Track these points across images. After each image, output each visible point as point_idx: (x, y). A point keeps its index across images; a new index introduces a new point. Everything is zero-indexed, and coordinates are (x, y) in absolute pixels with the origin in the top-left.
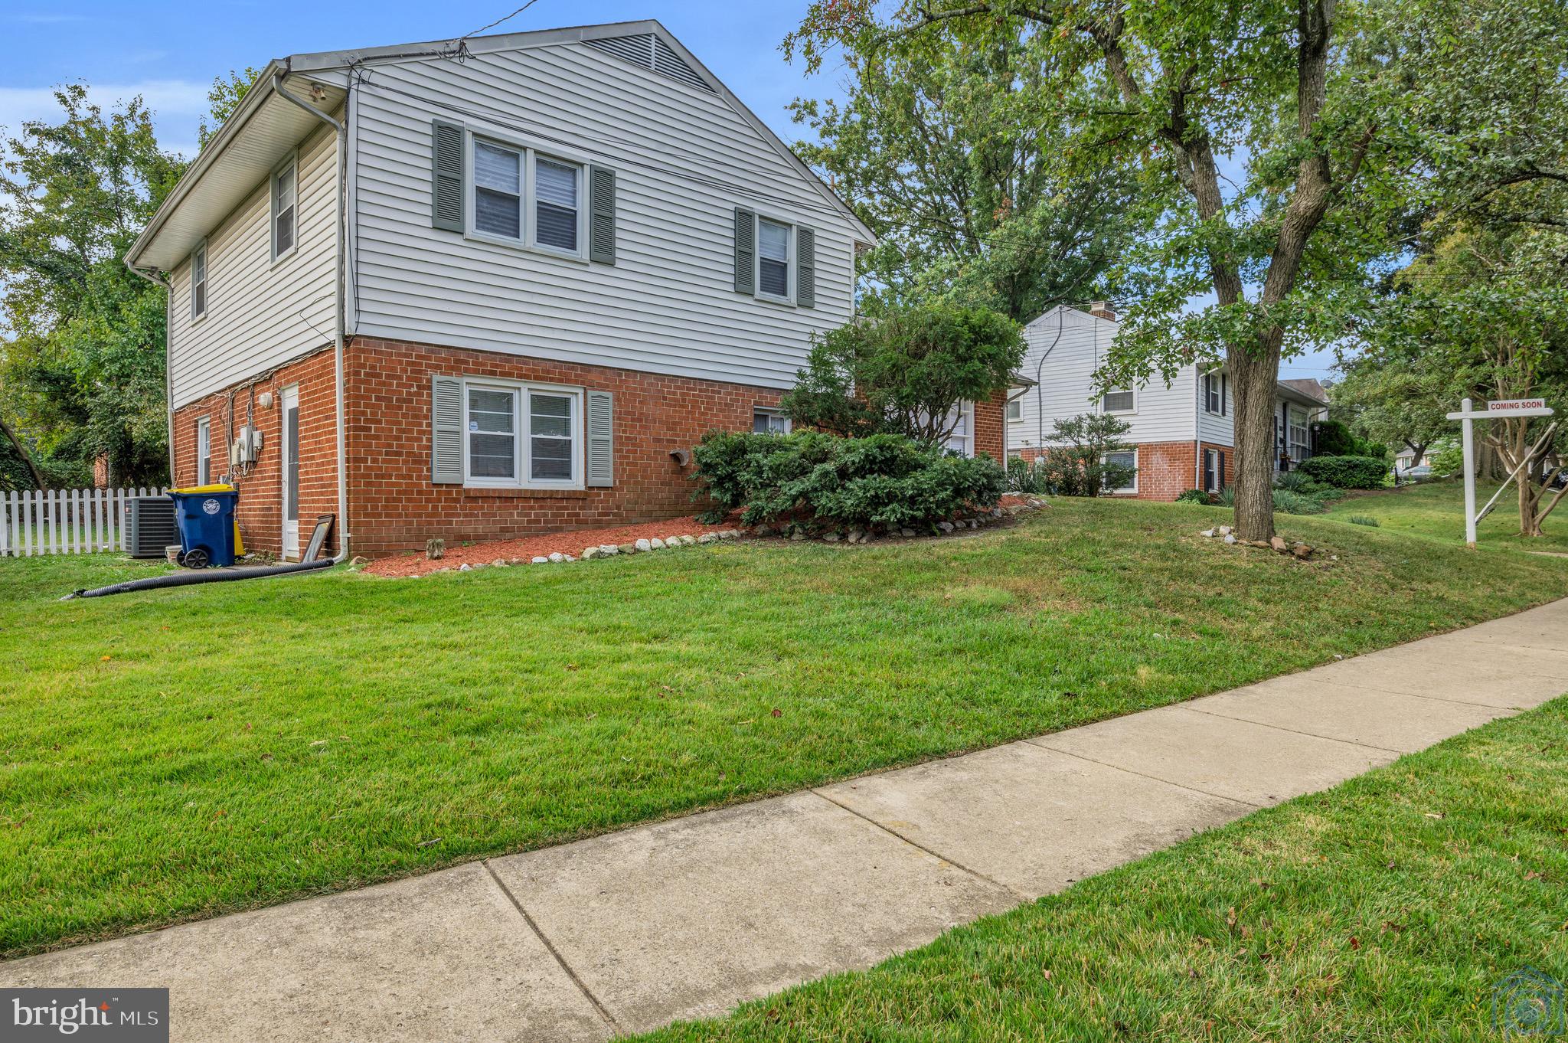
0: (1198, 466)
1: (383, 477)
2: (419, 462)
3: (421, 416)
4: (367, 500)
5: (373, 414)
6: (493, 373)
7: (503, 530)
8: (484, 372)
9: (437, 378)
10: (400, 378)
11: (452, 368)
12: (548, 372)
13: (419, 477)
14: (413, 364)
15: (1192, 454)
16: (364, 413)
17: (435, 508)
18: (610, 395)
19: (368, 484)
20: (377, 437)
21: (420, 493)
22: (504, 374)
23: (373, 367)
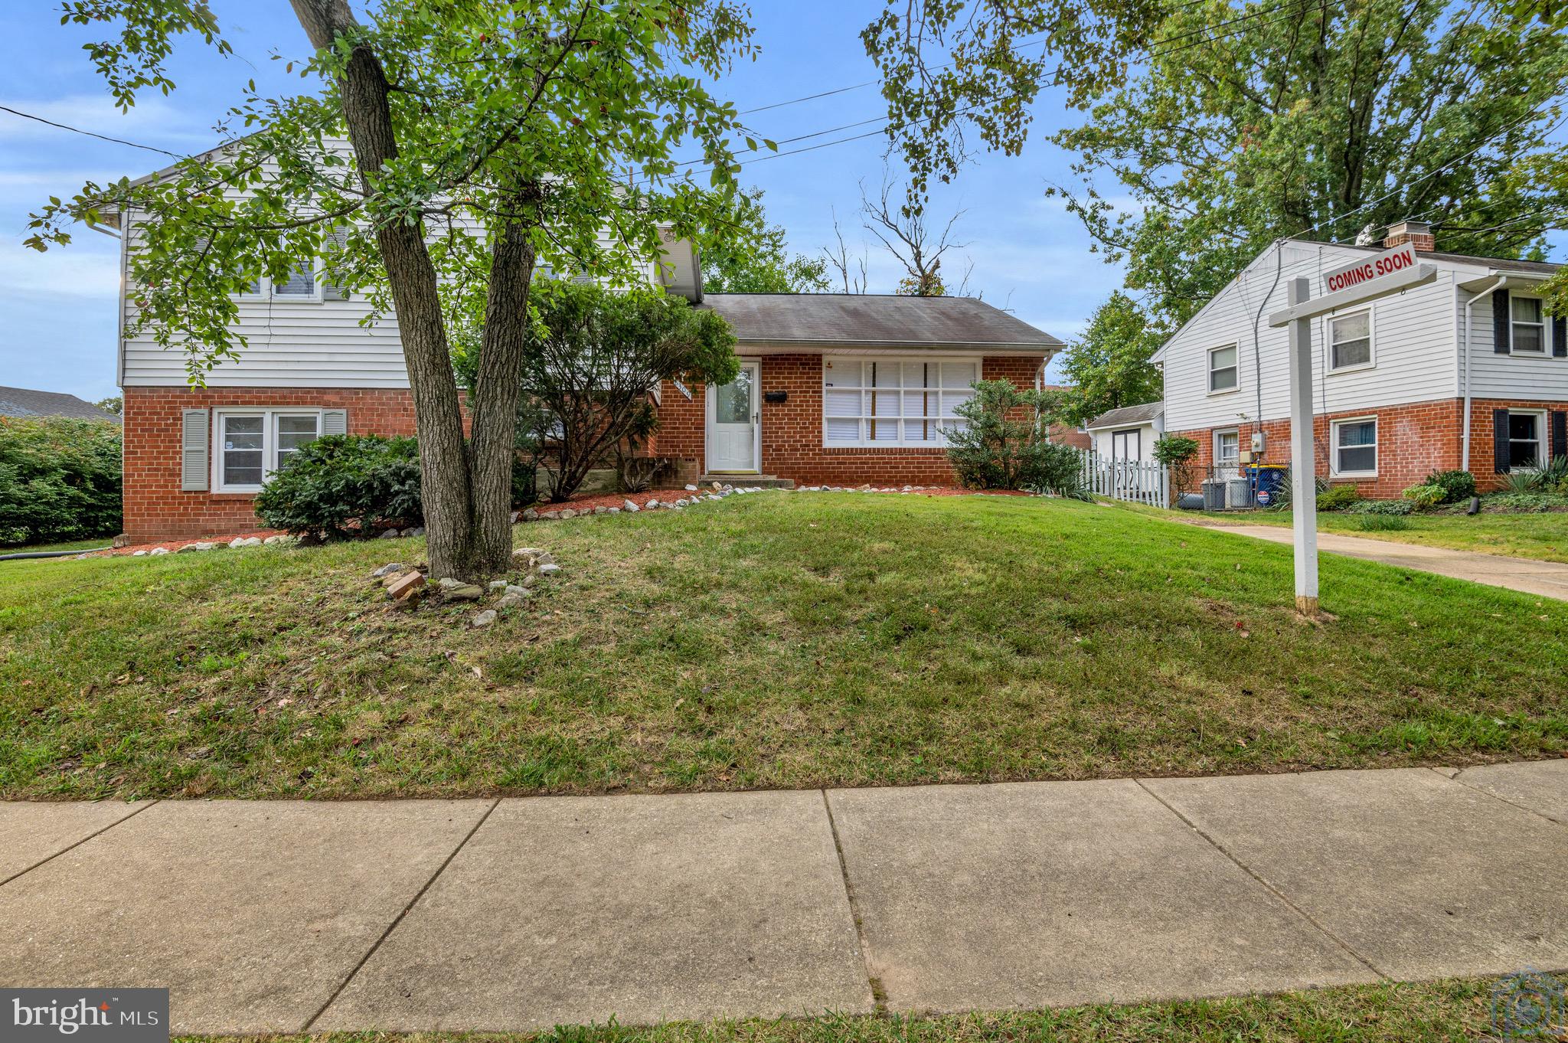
0: (1466, 436)
1: (145, 487)
2: (173, 475)
3: (174, 440)
4: (134, 504)
5: (140, 442)
6: (235, 403)
7: (242, 526)
8: (227, 403)
9: (185, 411)
10: (159, 414)
11: (201, 403)
12: (285, 397)
13: (173, 487)
14: (169, 402)
15: (1453, 418)
16: (132, 442)
17: (186, 509)
18: (344, 411)
19: (135, 492)
20: (142, 458)
21: (174, 498)
22: (245, 403)
23: (139, 408)
